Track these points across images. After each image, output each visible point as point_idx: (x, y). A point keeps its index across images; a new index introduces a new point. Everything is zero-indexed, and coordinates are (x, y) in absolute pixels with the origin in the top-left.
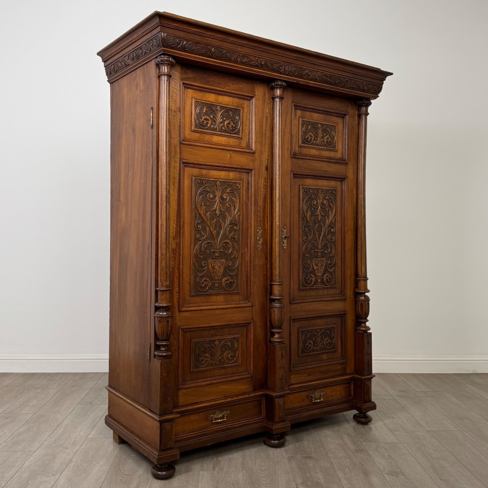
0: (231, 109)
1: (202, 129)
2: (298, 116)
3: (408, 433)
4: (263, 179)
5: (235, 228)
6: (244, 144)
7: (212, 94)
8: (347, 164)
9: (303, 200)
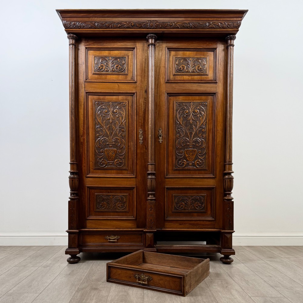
0: (119, 58)
1: (100, 72)
2: (172, 55)
3: (287, 289)
4: (143, 99)
5: (123, 130)
6: (129, 78)
7: (106, 51)
8: (217, 83)
9: (177, 111)
